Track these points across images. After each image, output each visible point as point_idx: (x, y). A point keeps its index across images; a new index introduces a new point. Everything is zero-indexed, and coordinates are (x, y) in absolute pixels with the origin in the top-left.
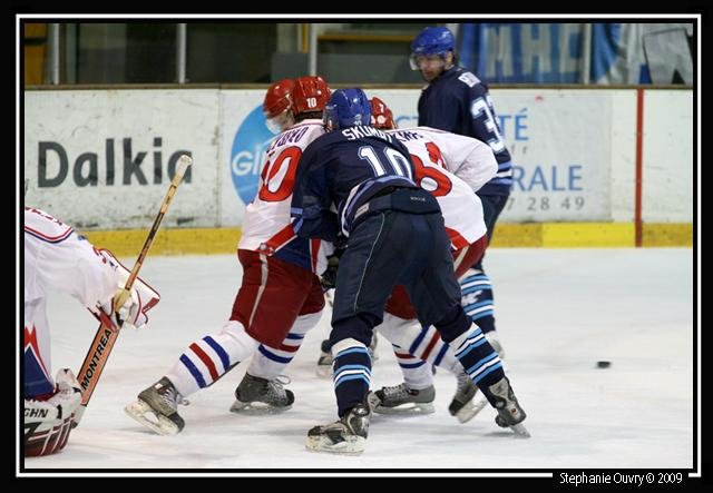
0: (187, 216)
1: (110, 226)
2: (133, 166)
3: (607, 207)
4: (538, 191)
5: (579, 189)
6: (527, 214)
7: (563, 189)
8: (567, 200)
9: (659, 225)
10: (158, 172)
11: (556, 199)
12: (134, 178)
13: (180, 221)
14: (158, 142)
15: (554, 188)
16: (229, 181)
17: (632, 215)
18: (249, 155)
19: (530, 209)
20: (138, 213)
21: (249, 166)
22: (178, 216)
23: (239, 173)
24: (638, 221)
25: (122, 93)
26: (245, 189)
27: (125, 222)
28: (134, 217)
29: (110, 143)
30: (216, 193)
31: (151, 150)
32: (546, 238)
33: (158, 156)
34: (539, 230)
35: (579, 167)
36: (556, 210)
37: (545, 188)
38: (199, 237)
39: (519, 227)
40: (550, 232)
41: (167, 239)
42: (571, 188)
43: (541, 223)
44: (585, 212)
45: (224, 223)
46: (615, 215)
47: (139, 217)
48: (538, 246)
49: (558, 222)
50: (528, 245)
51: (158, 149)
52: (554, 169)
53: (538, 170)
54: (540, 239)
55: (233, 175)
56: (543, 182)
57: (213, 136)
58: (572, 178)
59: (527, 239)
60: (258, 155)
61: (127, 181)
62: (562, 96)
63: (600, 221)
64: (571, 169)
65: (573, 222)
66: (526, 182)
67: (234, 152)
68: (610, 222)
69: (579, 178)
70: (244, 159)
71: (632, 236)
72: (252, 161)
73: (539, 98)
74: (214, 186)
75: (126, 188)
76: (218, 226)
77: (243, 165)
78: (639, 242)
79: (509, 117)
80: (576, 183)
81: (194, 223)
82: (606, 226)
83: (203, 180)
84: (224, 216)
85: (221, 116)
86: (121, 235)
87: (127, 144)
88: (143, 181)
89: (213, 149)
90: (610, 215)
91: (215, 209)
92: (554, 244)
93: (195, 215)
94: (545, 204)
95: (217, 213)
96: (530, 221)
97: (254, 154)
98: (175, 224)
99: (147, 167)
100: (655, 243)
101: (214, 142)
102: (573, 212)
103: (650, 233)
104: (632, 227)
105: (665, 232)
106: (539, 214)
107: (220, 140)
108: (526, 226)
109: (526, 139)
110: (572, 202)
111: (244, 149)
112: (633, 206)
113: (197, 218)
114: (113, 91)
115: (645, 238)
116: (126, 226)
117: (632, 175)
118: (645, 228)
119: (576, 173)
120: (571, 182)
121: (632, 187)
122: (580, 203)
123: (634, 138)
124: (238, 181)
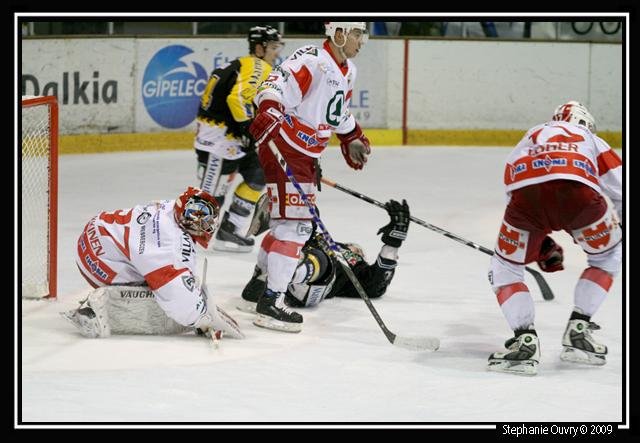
0: (114, 125)
1: (65, 132)
2: (80, 91)
3: (384, 118)
5: (367, 107)
7: (355, 107)
8: (359, 114)
9: (418, 131)
10: (96, 95)
12: (80, 99)
13: (110, 129)
14: (96, 74)
16: (140, 101)
17: (400, 124)
18: (154, 83)
20: (82, 123)
21: (154, 91)
22: (108, 125)
23: (147, 95)
24: (405, 128)
25: (74, 41)
26: (150, 106)
27: (74, 129)
28: (80, 127)
29: (66, 75)
30: (133, 109)
31: (92, 80)
33: (96, 85)
35: (366, 92)
38: (121, 140)
41: (101, 141)
42: (362, 106)
44: (370, 122)
45: (137, 130)
46: (390, 124)
47: (83, 127)
51: (96, 80)
55: (144, 97)
57: (130, 70)
58: (362, 99)
60: (159, 82)
61: (76, 102)
63: (380, 128)
64: (362, 93)
67: (145, 81)
68: (386, 128)
69: (366, 99)
70: (150, 86)
71: (401, 138)
72: (156, 87)
74: (131, 105)
75: (75, 106)
76: (134, 132)
77: (150, 90)
78: (405, 142)
80: (365, 103)
81: (119, 130)
82: (384, 132)
83: (124, 101)
84: (137, 125)
85: (136, 57)
86: (73, 139)
87: (77, 75)
88: (86, 101)
89: (131, 80)
90: (386, 124)
91: (132, 120)
93: (119, 124)
95: (134, 122)
97: (157, 82)
98: (106, 131)
99: (89, 92)
100: (415, 142)
101: (132, 75)
102: (362, 122)
103: (413, 136)
104: (401, 132)
105: (421, 136)
107: (135, 73)
110: (362, 115)
111: (152, 79)
112: (401, 118)
113: (122, 126)
114: (67, 40)
115: (409, 139)
116: (75, 132)
117: (401, 97)
118: (409, 133)
119: (365, 95)
120: (361, 102)
121: (401, 105)
122: (367, 116)
123: (402, 72)
124: (147, 101)
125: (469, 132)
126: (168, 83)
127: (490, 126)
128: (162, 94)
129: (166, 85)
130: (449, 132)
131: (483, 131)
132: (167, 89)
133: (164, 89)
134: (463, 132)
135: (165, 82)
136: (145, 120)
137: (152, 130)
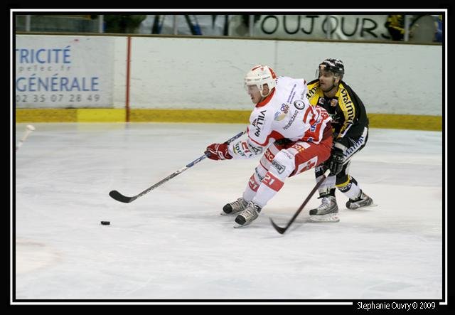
3: (111, 100)
4: (75, 91)
5: (97, 90)
6: (69, 104)
7: (88, 90)
8: (90, 96)
9: (138, 110)
11: (84, 95)
15: (85, 90)
17: (123, 105)
19: (71, 101)
24: (127, 108)
32: (79, 117)
34: (75, 112)
35: (96, 78)
36: (84, 102)
37: (79, 90)
39: (65, 110)
40: (82, 114)
42: (93, 90)
43: (77, 108)
44: (100, 103)
46: (116, 104)
48: (75, 121)
49: (85, 108)
50: (70, 120)
52: (84, 79)
53: (75, 80)
54: (76, 117)
56: (77, 86)
58: (94, 84)
59: (69, 117)
62: (88, 39)
63: (107, 108)
64: (93, 79)
65: (93, 108)
66: (69, 86)
68: (112, 108)
69: (96, 84)
71: (124, 116)
73: (77, 40)
78: (128, 119)
79: (60, 50)
80: (96, 87)
82: (110, 111)
90: (112, 104)
92: (83, 120)
94: (79, 98)
96: (71, 108)
100: (136, 120)
102: (93, 103)
103: (134, 114)
104: (124, 111)
105: (141, 114)
106: (76, 104)
108: (68, 110)
109: (69, 62)
110: (93, 98)
112: (124, 99)
115: (131, 117)
117: (124, 83)
118: (131, 112)
119: (96, 81)
120: (92, 86)
121: (124, 89)
122: (97, 98)
123: (125, 63)
125: (180, 111)
127: (196, 106)
130: (163, 111)
131: (190, 110)
134: (175, 111)
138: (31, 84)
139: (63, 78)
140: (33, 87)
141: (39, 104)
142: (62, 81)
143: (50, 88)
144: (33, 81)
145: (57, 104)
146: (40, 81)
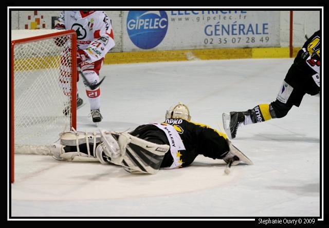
3: (278, 41)
4: (250, 35)
5: (267, 33)
6: (245, 44)
7: (260, 34)
8: (262, 38)
9: (299, 48)
11: (258, 37)
15: (257, 33)
16: (126, 32)
17: (288, 44)
18: (134, 21)
19: (247, 42)
21: (134, 25)
23: (130, 29)
24: (291, 46)
26: (132, 35)
30: (121, 38)
32: (254, 54)
34: (251, 51)
35: (267, 24)
36: (258, 42)
37: (253, 33)
38: (114, 57)
39: (242, 50)
40: (256, 52)
42: (264, 33)
43: (251, 48)
44: (269, 43)
45: (124, 50)
46: (282, 44)
48: (250, 58)
49: (258, 47)
50: (246, 57)
52: (257, 25)
53: (250, 26)
54: (252, 55)
55: (128, 29)
56: (252, 31)
57: (120, 13)
58: (264, 29)
59: (246, 55)
63: (275, 47)
64: (264, 25)
65: (265, 47)
66: (245, 31)
67: (128, 20)
68: (279, 47)
69: (267, 29)
70: (132, 23)
71: (289, 53)
72: (135, 23)
74: (120, 34)
76: (122, 52)
77: (131, 25)
78: (291, 55)
80: (266, 31)
81: (113, 51)
82: (277, 49)
83: (116, 32)
84: (124, 47)
89: (120, 19)
90: (279, 44)
91: (120, 44)
92: (257, 57)
94: (253, 40)
95: (122, 46)
96: (247, 48)
97: (136, 21)
101: (120, 16)
102: (264, 43)
103: (296, 51)
104: (289, 50)
106: (251, 44)
107: (122, 16)
108: (246, 49)
109: (245, 13)
110: (264, 39)
111: (132, 18)
112: (289, 40)
115: (294, 53)
117: (289, 27)
118: (294, 49)
119: (266, 26)
120: (264, 30)
121: (289, 32)
122: (267, 39)
124: (130, 32)
126: (143, 20)
128: (139, 28)
129: (142, 22)
132: (142, 24)
133: (140, 24)
135: (141, 20)
136: (128, 44)
137: (134, 50)
138: (216, 30)
139: (240, 25)
140: (218, 32)
141: (223, 45)
142: (240, 27)
143: (230, 33)
144: (218, 28)
145: (237, 44)
146: (223, 27)
